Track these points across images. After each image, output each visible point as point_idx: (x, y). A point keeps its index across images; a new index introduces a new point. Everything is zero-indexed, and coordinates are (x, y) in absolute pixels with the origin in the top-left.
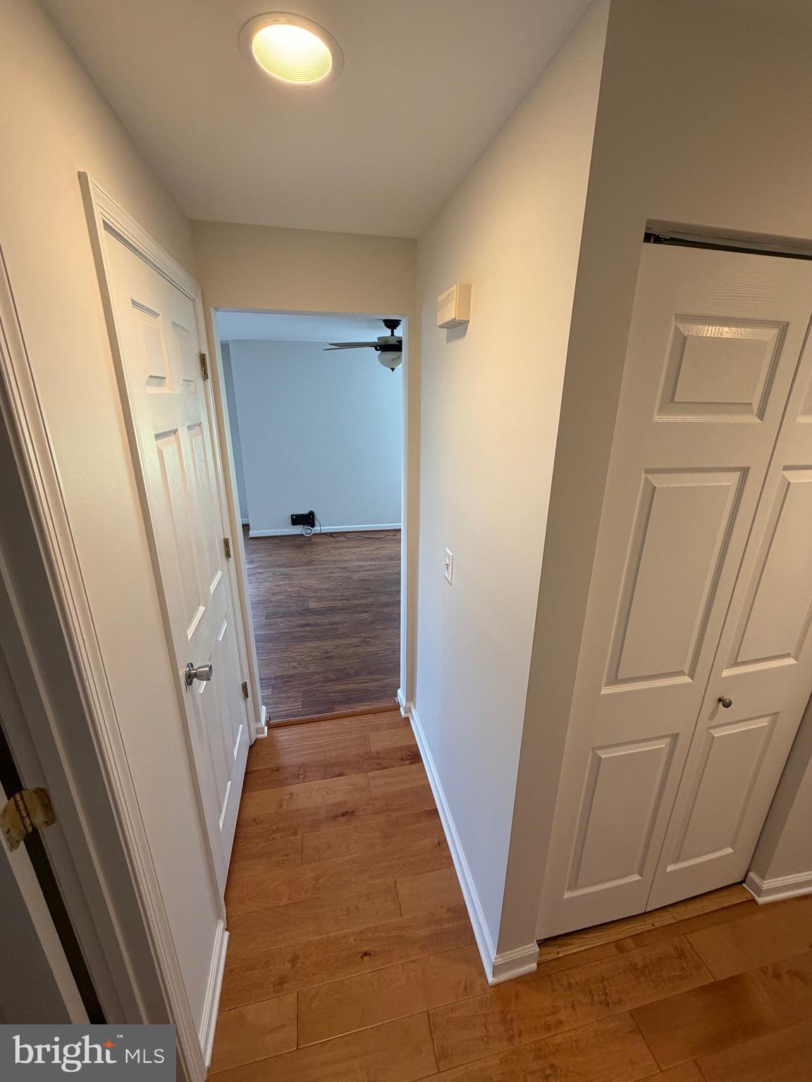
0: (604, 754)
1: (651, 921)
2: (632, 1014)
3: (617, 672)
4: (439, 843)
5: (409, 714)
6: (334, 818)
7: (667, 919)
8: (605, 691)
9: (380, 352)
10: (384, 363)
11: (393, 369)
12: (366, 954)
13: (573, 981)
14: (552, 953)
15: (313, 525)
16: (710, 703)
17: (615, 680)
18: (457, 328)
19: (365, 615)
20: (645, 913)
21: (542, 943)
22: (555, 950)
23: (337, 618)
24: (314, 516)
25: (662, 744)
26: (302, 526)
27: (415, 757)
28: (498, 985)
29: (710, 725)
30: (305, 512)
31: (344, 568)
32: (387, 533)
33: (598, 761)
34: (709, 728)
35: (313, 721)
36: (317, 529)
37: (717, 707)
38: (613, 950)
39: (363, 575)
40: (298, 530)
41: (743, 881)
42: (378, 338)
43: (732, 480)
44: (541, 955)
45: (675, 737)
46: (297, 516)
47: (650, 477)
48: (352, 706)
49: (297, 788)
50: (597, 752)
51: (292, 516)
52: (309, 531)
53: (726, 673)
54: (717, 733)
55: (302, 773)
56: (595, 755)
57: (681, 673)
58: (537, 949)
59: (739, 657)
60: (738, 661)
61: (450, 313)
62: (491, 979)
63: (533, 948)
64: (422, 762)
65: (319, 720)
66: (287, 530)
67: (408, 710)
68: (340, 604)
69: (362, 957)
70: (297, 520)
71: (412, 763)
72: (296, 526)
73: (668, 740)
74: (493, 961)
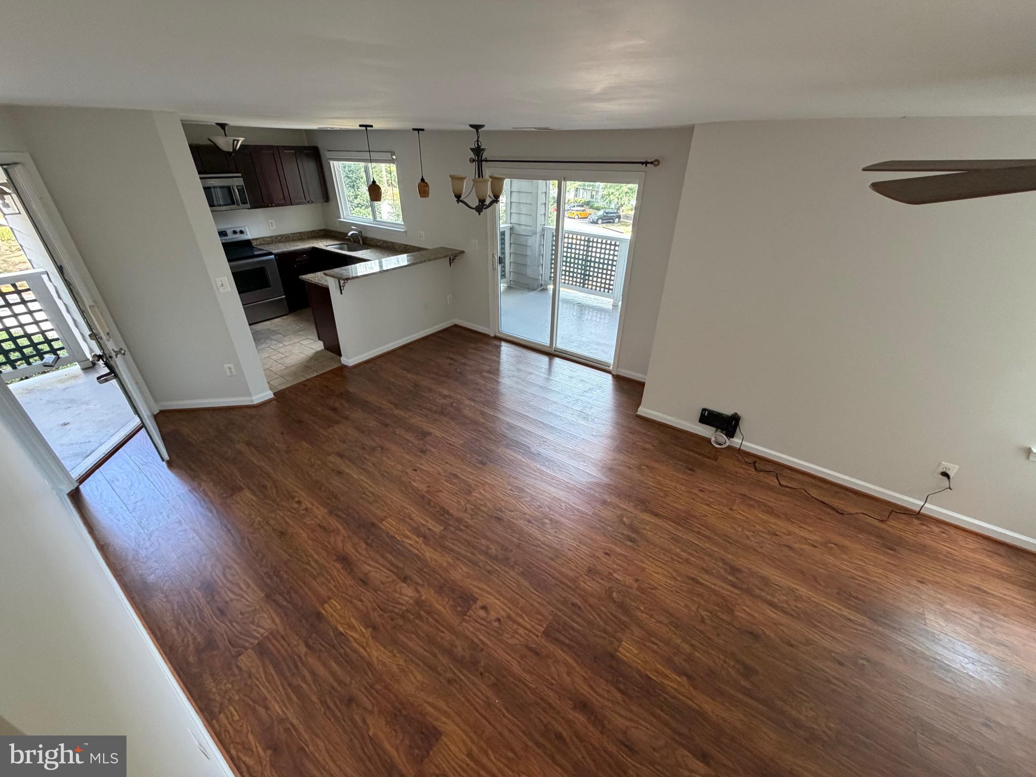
15: (731, 434)
24: (737, 424)
26: (714, 429)
30: (727, 411)
31: (734, 570)
36: (736, 441)
40: (706, 431)
46: (711, 412)
51: (704, 410)
52: (721, 440)
66: (689, 425)
70: (709, 417)
72: (704, 426)
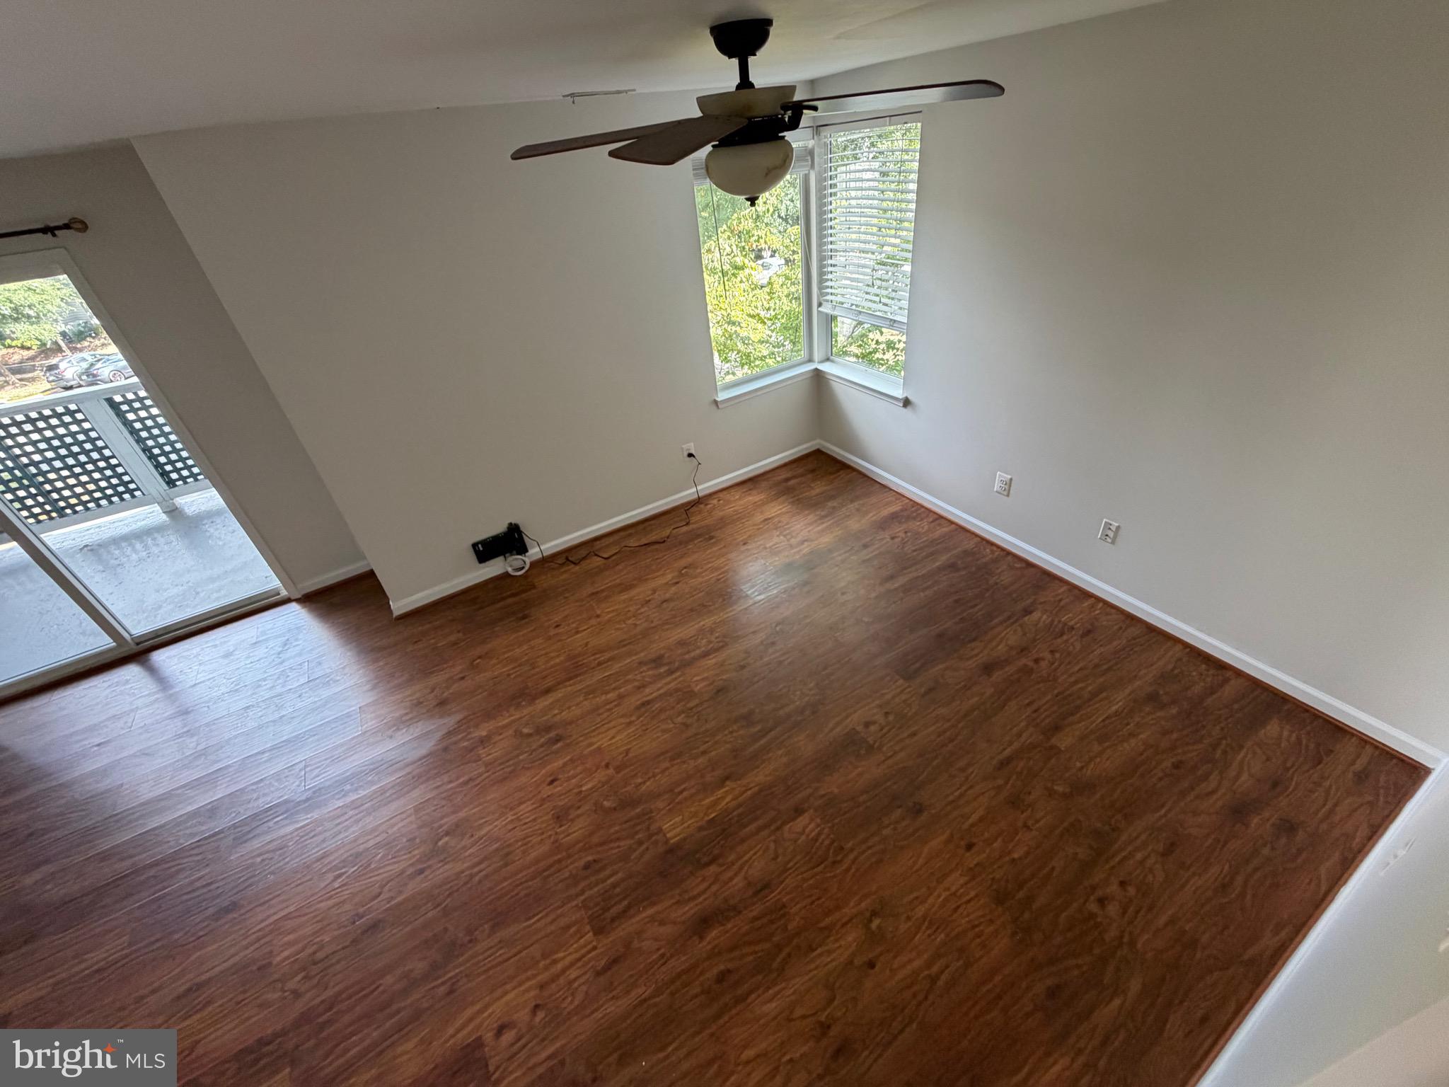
15: (523, 549)
24: (520, 533)
26: (501, 558)
30: (499, 528)
31: (657, 661)
36: (534, 553)
40: (495, 567)
46: (484, 542)
51: (475, 546)
52: (518, 564)
66: (462, 579)
70: (486, 550)
72: (487, 563)
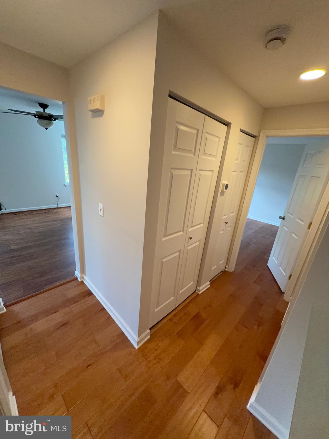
0: (164, 260)
1: (177, 309)
2: (177, 334)
3: (166, 233)
4: (108, 318)
5: (83, 279)
6: (58, 328)
7: (181, 307)
8: (164, 239)
9: (38, 119)
10: (42, 125)
11: (47, 129)
12: (89, 366)
13: (160, 335)
14: (153, 331)
15: (0, 209)
16: (187, 239)
17: (166, 236)
18: (98, 113)
19: (48, 247)
20: (175, 308)
21: (150, 329)
22: (154, 329)
23: (32, 251)
25: (177, 254)
27: (89, 293)
28: (139, 348)
29: (188, 246)
32: (49, 210)
33: (162, 263)
34: (187, 247)
35: (33, 296)
36: (4, 211)
37: (188, 240)
38: (169, 321)
39: (41, 230)
41: (196, 290)
42: (36, 112)
43: (189, 172)
44: (150, 332)
45: (180, 251)
47: (172, 170)
48: (53, 284)
49: (33, 326)
50: (162, 260)
53: (190, 230)
54: (189, 248)
55: (35, 318)
56: (162, 261)
57: (180, 231)
58: (149, 331)
59: (193, 224)
60: (193, 226)
61: (96, 105)
62: (136, 347)
63: (148, 331)
64: (93, 294)
65: (36, 295)
67: (82, 278)
68: (31, 244)
69: (87, 368)
71: (89, 296)
73: (178, 252)
74: (137, 340)
